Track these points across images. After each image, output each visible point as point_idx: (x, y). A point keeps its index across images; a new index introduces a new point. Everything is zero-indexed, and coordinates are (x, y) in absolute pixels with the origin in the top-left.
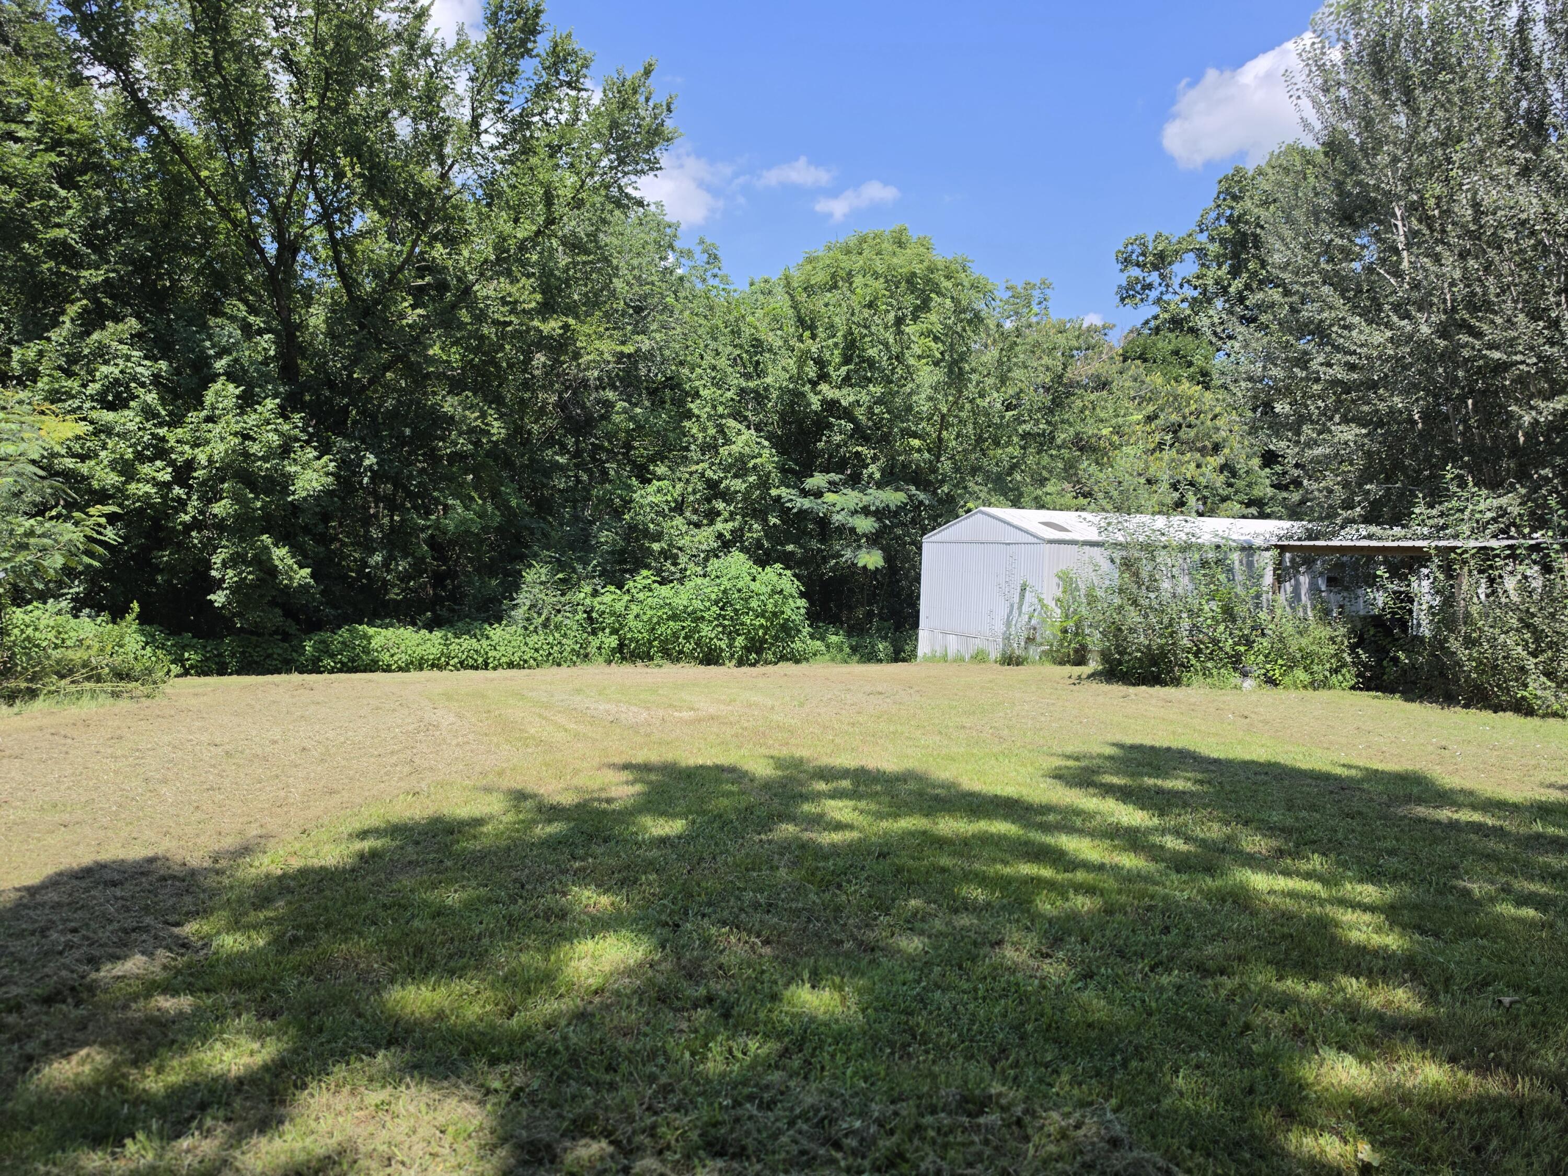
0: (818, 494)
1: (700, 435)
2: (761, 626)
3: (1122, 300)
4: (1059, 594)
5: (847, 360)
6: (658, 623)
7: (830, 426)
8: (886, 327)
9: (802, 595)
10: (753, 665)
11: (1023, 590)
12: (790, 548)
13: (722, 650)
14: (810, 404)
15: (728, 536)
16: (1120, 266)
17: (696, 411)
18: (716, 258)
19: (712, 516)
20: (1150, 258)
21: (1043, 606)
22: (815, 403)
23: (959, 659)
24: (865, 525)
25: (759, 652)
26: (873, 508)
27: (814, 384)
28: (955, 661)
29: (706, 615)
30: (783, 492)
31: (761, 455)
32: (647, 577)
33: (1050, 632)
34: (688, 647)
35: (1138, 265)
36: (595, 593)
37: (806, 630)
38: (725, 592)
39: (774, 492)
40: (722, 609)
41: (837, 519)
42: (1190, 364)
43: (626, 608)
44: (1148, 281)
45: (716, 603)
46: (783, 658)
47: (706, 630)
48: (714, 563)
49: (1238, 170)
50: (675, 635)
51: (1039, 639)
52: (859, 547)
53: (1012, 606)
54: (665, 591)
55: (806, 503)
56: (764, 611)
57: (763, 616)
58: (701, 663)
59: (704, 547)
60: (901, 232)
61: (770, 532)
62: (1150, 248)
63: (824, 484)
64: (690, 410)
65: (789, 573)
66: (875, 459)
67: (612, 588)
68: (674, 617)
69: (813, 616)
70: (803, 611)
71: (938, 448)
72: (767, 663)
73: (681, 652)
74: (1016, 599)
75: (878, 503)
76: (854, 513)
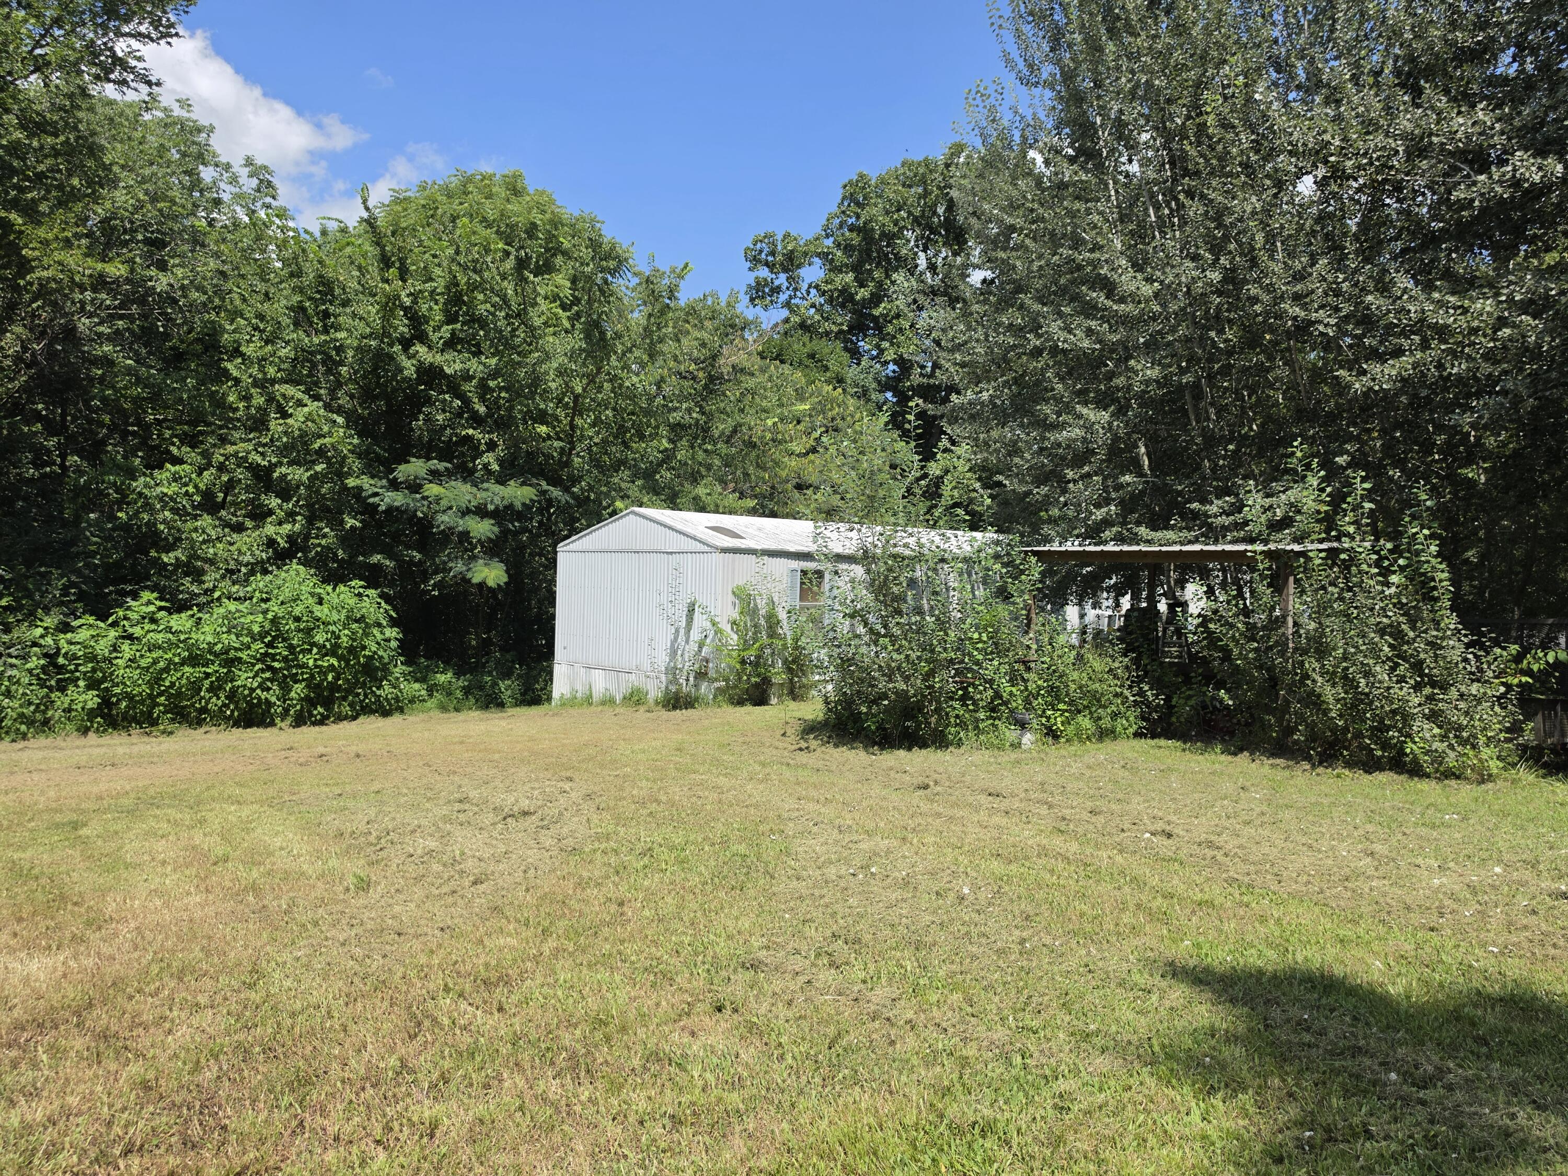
0: (414, 487)
1: (241, 405)
2: (332, 668)
3: (752, 300)
4: (735, 615)
5: (451, 319)
6: (166, 670)
7: (429, 401)
8: (504, 278)
9: (393, 623)
10: (321, 722)
11: (691, 611)
12: (376, 558)
13: (269, 704)
14: (400, 370)
15: (282, 543)
16: (748, 264)
17: (235, 373)
18: (269, 184)
19: (260, 515)
20: (779, 258)
21: (718, 632)
22: (409, 368)
23: (608, 701)
24: (482, 528)
25: (328, 703)
26: (491, 507)
27: (406, 344)
28: (603, 703)
29: (243, 655)
30: (366, 483)
31: (330, 434)
32: (149, 603)
33: (726, 664)
34: (215, 703)
35: (767, 264)
36: (65, 628)
37: (399, 669)
38: (275, 621)
39: (351, 482)
40: (270, 645)
41: (444, 520)
42: (826, 369)
43: (115, 648)
44: (777, 283)
45: (262, 635)
46: (367, 710)
47: (244, 678)
48: (260, 582)
49: (862, 176)
50: (196, 687)
51: (712, 674)
52: (474, 558)
53: (677, 631)
54: (180, 622)
55: (397, 499)
56: (336, 646)
57: (333, 652)
58: (237, 724)
59: (248, 558)
60: (516, 177)
61: (348, 539)
62: (779, 247)
63: (423, 473)
64: (226, 371)
65: (372, 592)
66: (492, 446)
67: (91, 620)
68: (193, 660)
69: (408, 650)
70: (394, 644)
71: (571, 436)
72: (340, 718)
73: (204, 710)
74: (683, 624)
75: (497, 500)
76: (465, 512)
